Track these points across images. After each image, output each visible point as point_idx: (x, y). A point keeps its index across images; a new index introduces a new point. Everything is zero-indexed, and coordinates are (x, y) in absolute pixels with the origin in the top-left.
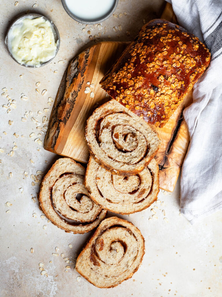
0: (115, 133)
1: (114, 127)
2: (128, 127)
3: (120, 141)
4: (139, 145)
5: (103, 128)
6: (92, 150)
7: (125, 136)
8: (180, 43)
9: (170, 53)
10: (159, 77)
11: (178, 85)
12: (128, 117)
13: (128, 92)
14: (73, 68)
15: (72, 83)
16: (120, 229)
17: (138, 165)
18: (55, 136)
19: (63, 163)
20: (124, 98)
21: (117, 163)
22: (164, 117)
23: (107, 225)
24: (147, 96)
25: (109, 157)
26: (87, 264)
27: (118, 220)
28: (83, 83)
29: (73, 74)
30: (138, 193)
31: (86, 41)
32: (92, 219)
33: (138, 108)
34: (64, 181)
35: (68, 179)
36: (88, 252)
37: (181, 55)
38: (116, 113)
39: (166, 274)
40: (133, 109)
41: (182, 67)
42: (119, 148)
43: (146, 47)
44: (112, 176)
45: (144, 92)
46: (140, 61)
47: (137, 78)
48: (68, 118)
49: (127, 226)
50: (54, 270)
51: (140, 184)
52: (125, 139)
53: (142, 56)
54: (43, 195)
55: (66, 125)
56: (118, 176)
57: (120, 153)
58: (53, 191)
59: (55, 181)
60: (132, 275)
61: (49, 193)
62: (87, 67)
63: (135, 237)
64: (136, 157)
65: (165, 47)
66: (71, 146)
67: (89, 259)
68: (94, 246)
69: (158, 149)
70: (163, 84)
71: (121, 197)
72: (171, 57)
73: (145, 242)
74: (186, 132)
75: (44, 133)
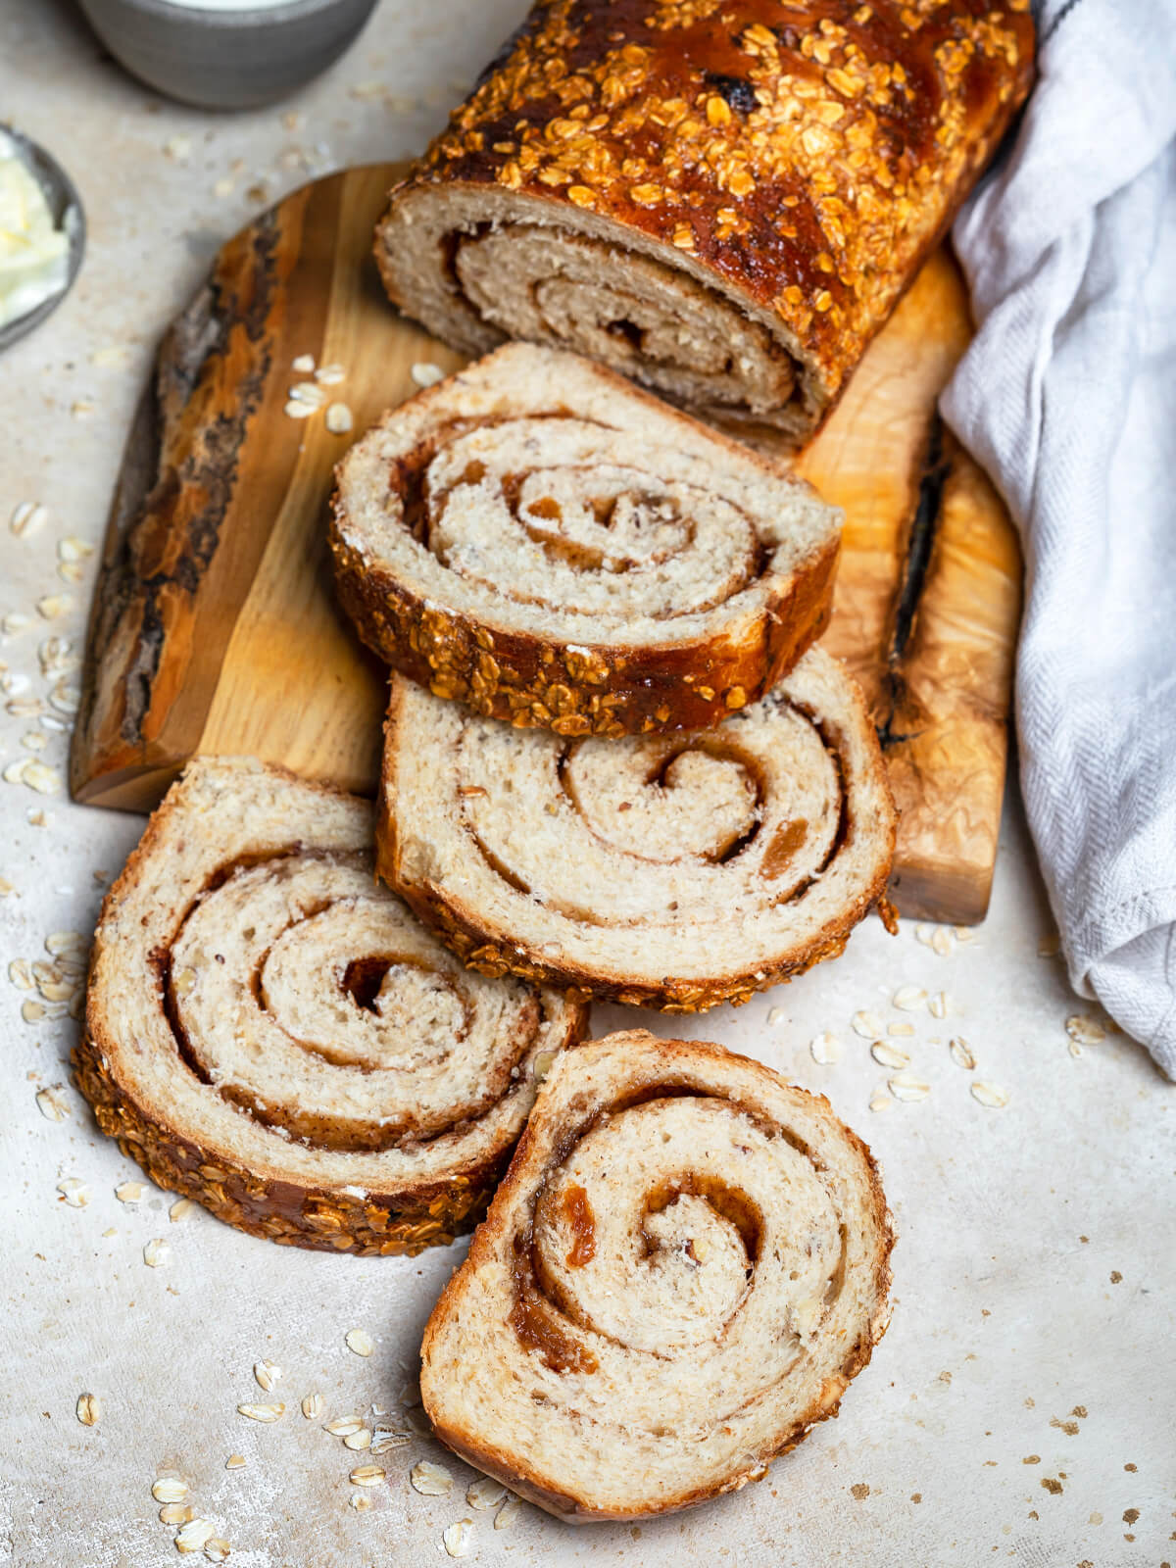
1: (514, 481)
2: (607, 472)
3: (576, 529)
4: (704, 534)
5: (448, 488)
7: (604, 511)
10: (742, 34)
11: (872, 83)
13: (567, 130)
15: (196, 387)
16: (683, 1110)
17: (721, 611)
18: (136, 672)
20: (547, 161)
22: (824, 263)
23: (592, 1094)
24: (692, 129)
26: (497, 1365)
27: (662, 1048)
28: (266, 368)
29: (196, 353)
30: (763, 851)
32: (483, 1090)
33: (647, 193)
34: (240, 904)
35: (271, 892)
36: (492, 1284)
39: (1075, 1419)
40: (620, 205)
45: (668, 111)
47: (605, 61)
48: (207, 559)
49: (730, 1083)
50: (270, 1510)
51: (761, 796)
52: (604, 521)
54: (115, 1003)
55: (199, 595)
57: (590, 576)
58: (177, 974)
59: (179, 911)
60: (835, 1390)
61: (152, 980)
62: (276, 293)
63: (802, 1148)
66: (253, 705)
67: (511, 1335)
68: (527, 1252)
70: (775, 69)
71: (645, 892)
73: (879, 1167)
75: (60, 727)
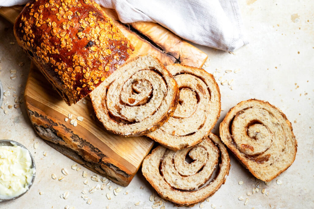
0: (128, 102)
1: (122, 102)
2: (125, 86)
3: (139, 98)
4: (147, 78)
5: (120, 114)
6: (141, 131)
7: (134, 91)
8: (47, 6)
9: (55, 19)
10: (79, 37)
11: (92, 19)
12: (113, 84)
13: (87, 75)
14: (46, 133)
15: (61, 138)
16: (235, 123)
17: (169, 85)
18: (115, 170)
19: (148, 168)
20: (93, 81)
21: (162, 107)
22: (123, 43)
23: (228, 136)
24: (96, 55)
25: (153, 114)
26: (264, 169)
27: (225, 122)
28: (64, 126)
29: (52, 135)
30: (200, 93)
31: (19, 113)
32: (217, 151)
33: (107, 68)
34: (168, 173)
35: (167, 167)
36: (251, 164)
37: (61, 8)
38: (106, 96)
39: (296, 85)
40: (107, 74)
41: (74, 9)
42: (145, 101)
43: (42, 44)
44: (174, 117)
45: (91, 57)
46: (57, 54)
47: (74, 62)
48: (100, 151)
49: (233, 114)
50: (263, 207)
51: (190, 88)
52: (138, 93)
53: (51, 50)
54: (178, 199)
55: (106, 156)
56: (176, 111)
57: (151, 101)
58: (176, 187)
59: (165, 182)
60: (288, 122)
61: (176, 191)
62: (48, 117)
63: (247, 108)
64: (160, 85)
65: (48, 23)
66: (131, 156)
67: (260, 164)
68: (247, 156)
69: (157, 59)
70: (88, 35)
71: (200, 113)
72: (60, 19)
73: (256, 99)
74: (145, 25)
75: (110, 183)
